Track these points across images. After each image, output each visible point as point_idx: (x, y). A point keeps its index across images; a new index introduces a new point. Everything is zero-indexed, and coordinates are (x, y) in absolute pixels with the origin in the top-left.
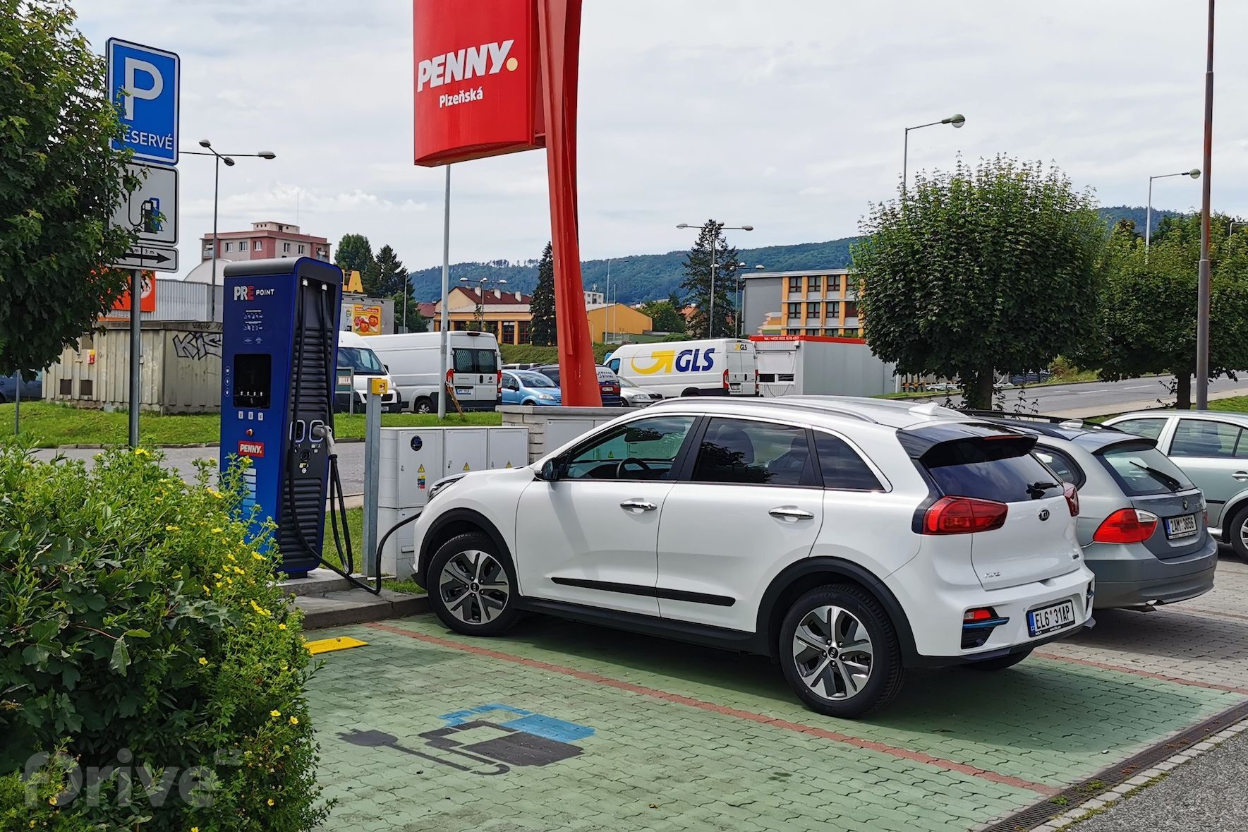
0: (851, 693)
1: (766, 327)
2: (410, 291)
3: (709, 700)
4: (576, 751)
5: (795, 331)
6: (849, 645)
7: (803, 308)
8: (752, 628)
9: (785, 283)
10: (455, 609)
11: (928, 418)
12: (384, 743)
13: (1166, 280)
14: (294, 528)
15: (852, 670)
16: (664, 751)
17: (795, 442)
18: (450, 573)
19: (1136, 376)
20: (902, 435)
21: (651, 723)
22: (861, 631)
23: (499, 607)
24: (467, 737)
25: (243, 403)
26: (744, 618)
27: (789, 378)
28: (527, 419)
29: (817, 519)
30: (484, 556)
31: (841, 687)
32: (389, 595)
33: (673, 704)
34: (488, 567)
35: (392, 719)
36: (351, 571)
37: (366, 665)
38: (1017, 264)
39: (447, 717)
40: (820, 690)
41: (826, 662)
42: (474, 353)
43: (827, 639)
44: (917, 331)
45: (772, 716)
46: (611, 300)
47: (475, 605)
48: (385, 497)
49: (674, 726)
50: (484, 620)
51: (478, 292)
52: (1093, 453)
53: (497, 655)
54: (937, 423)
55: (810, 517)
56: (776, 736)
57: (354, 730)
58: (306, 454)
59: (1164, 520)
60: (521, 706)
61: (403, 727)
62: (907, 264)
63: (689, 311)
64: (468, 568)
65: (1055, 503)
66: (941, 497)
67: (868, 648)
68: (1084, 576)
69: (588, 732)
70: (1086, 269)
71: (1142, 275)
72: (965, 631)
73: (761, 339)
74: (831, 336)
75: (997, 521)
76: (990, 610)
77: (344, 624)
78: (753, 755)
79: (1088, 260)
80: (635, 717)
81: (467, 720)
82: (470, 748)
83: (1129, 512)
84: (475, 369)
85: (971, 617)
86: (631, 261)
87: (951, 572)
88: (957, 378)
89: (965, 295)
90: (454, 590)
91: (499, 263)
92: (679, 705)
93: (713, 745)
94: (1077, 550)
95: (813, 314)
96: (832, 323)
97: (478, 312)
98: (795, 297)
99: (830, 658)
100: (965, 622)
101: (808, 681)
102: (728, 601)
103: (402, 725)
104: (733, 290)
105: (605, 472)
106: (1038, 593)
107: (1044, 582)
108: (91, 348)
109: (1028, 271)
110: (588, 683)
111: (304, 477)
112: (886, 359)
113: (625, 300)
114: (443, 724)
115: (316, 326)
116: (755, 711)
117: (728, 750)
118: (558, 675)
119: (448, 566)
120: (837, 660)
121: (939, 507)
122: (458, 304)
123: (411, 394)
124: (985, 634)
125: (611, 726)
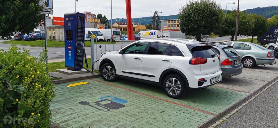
0: (177, 94)
1: (164, 29)
2: (108, 23)
3: (150, 95)
4: (123, 106)
5: (169, 29)
6: (177, 85)
7: (170, 26)
8: (159, 82)
9: (167, 21)
10: (105, 77)
11: (192, 42)
12: (87, 104)
13: (231, 20)
14: (78, 62)
15: (177, 90)
16: (140, 106)
17: (167, 47)
18: (104, 70)
19: (225, 36)
20: (187, 45)
21: (139, 100)
22: (179, 83)
23: (113, 76)
24: (103, 103)
25: (68, 39)
26: (157, 80)
27: (168, 36)
28: (121, 43)
29: (171, 61)
30: (110, 67)
31: (175, 93)
32: (95, 74)
33: (143, 96)
34: (111, 69)
35: (90, 99)
36: (88, 69)
37: (88, 87)
38: (206, 16)
39: (100, 98)
40: (171, 93)
41: (172, 88)
42: (117, 32)
43: (172, 84)
44: (189, 28)
45: (162, 98)
46: (140, 24)
47: (109, 76)
48: (95, 56)
49: (143, 100)
50: (111, 79)
51: (119, 23)
52: (222, 49)
53: (112, 85)
54: (194, 43)
55: (169, 61)
56: (162, 103)
57: (82, 101)
58: (80, 49)
59: (234, 61)
60: (115, 96)
61: (91, 101)
62: (187, 16)
63: (152, 26)
64: (108, 69)
65: (216, 58)
66: (195, 57)
67: (180, 86)
68: (220, 72)
69: (126, 102)
70: (218, 17)
71: (227, 19)
72: (199, 83)
73: (163, 30)
74: (175, 30)
75: (205, 62)
76: (204, 79)
77: (86, 79)
78: (157, 107)
79: (218, 16)
80: (136, 98)
81: (104, 99)
82: (103, 105)
83: (228, 60)
84: (117, 35)
85: (200, 80)
86: (143, 18)
87: (196, 72)
88: (195, 36)
89: (197, 22)
90: (105, 73)
91: (123, 18)
92: (145, 96)
93: (150, 105)
94: (220, 67)
95: (172, 26)
96: (175, 28)
97: (119, 26)
98: (169, 24)
99: (173, 87)
100: (199, 81)
101: (169, 92)
102: (154, 76)
103: (91, 100)
104: (159, 23)
105: (132, 52)
106: (212, 75)
107: (213, 73)
108: (54, 31)
109: (208, 18)
110: (128, 91)
111: (79, 53)
112: (183, 33)
113: (143, 24)
114: (100, 100)
115: (81, 25)
116: (158, 97)
117: (153, 106)
118: (123, 89)
119: (104, 69)
120: (174, 88)
121: (194, 59)
122: (116, 25)
123: (106, 39)
124: (202, 84)
125: (131, 100)
